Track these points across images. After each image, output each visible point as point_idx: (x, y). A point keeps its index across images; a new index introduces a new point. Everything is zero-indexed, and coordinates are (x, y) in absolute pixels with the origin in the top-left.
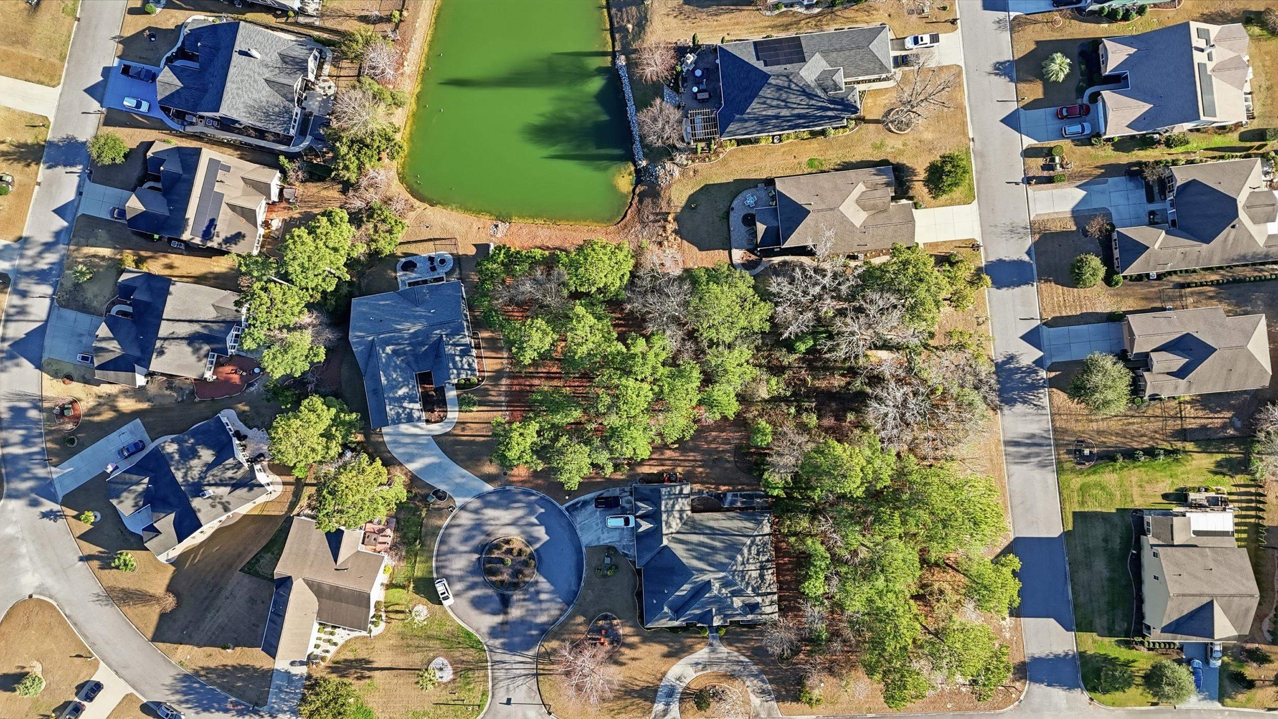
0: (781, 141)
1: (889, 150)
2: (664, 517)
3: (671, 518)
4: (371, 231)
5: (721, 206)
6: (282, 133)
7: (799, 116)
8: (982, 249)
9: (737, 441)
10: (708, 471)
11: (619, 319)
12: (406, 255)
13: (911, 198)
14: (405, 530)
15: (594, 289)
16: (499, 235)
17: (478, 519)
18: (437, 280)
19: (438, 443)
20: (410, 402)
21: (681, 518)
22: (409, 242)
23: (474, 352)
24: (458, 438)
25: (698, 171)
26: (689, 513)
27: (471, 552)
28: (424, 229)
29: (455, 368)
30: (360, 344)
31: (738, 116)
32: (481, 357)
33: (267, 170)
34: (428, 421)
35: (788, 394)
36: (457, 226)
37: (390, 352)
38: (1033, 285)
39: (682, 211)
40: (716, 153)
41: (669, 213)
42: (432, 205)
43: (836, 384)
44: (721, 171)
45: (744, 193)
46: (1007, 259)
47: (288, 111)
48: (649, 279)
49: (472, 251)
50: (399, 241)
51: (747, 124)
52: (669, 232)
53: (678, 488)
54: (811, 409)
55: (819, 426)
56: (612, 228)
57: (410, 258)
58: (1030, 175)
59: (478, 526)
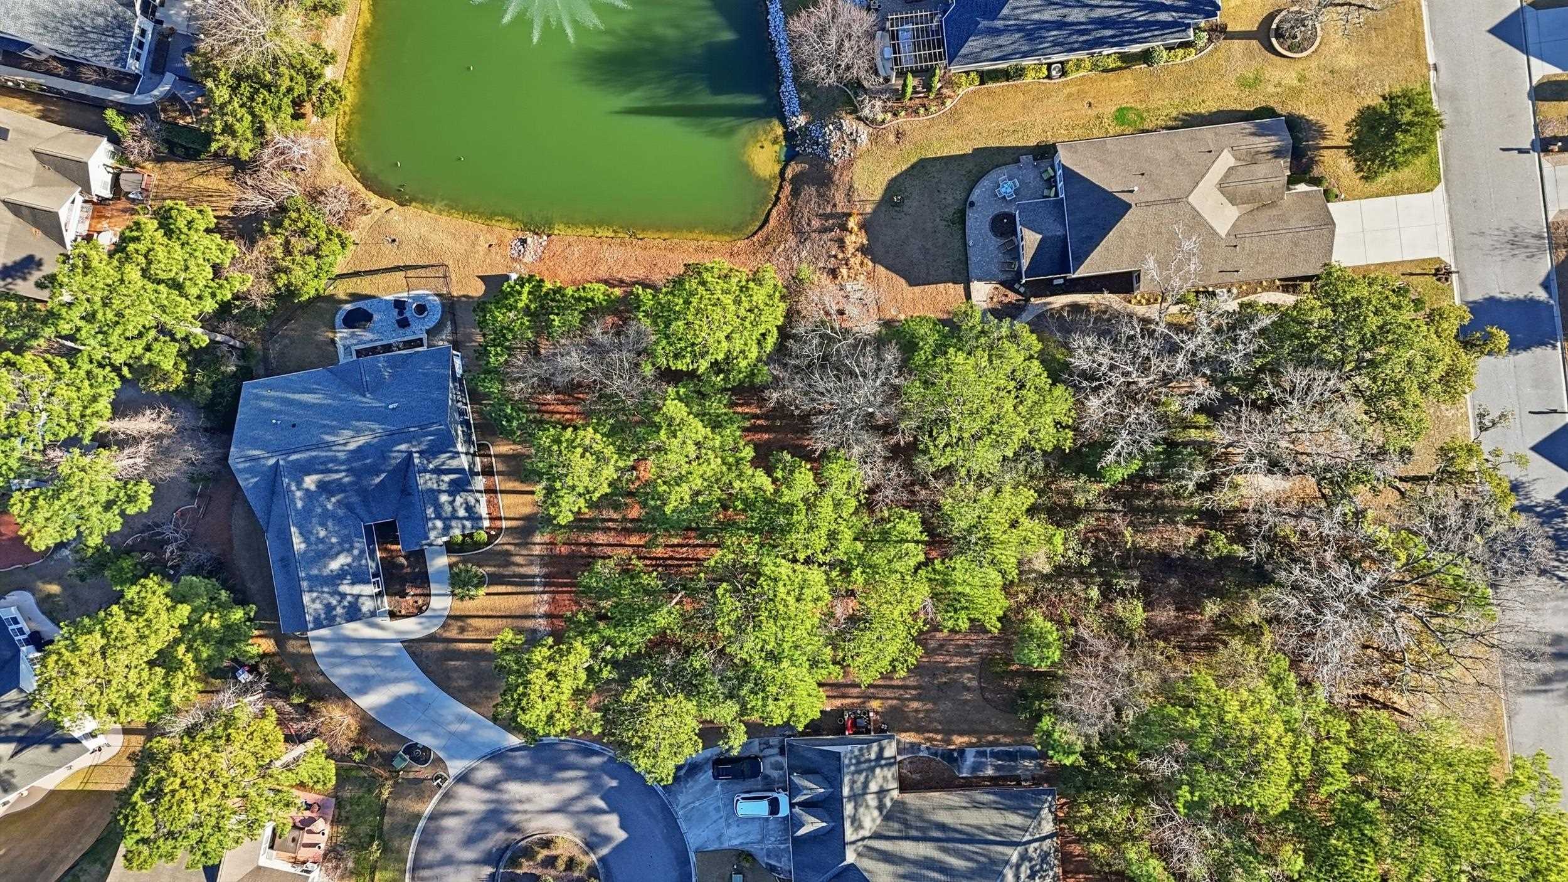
0: (1064, 73)
1: (1271, 89)
2: (849, 809)
3: (861, 810)
4: (279, 253)
5: (950, 200)
6: (111, 66)
7: (1103, 23)
8: (1454, 277)
9: (985, 650)
10: (929, 706)
11: (756, 417)
12: (355, 297)
13: (1316, 181)
14: (353, 821)
15: (703, 365)
16: (528, 259)
17: (492, 801)
18: (409, 344)
19: (414, 655)
20: (353, 584)
21: (881, 807)
22: (357, 274)
23: (480, 483)
24: (453, 646)
25: (904, 134)
26: (895, 794)
27: (476, 862)
28: (387, 248)
29: (439, 517)
30: (251, 471)
31: (984, 24)
32: (495, 492)
33: (84, 137)
34: (393, 615)
35: (1086, 561)
36: (448, 242)
37: (313, 487)
38: (1554, 347)
39: (875, 211)
40: (941, 99)
41: (850, 215)
42: (401, 204)
43: (1179, 541)
44: (950, 132)
45: (993, 175)
46: (1504, 296)
47: (124, 26)
48: (816, 341)
49: (477, 289)
50: (337, 271)
51: (1001, 40)
52: (851, 249)
53: (875, 748)
54: (1132, 593)
55: (1149, 624)
56: (742, 244)
57: (360, 304)
58: (1548, 133)
59: (495, 816)
